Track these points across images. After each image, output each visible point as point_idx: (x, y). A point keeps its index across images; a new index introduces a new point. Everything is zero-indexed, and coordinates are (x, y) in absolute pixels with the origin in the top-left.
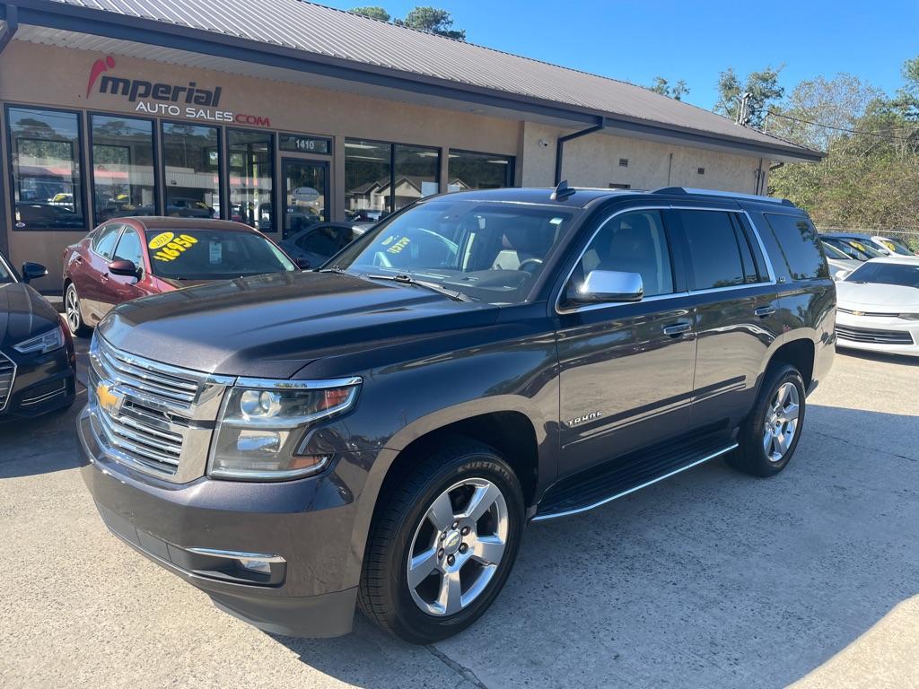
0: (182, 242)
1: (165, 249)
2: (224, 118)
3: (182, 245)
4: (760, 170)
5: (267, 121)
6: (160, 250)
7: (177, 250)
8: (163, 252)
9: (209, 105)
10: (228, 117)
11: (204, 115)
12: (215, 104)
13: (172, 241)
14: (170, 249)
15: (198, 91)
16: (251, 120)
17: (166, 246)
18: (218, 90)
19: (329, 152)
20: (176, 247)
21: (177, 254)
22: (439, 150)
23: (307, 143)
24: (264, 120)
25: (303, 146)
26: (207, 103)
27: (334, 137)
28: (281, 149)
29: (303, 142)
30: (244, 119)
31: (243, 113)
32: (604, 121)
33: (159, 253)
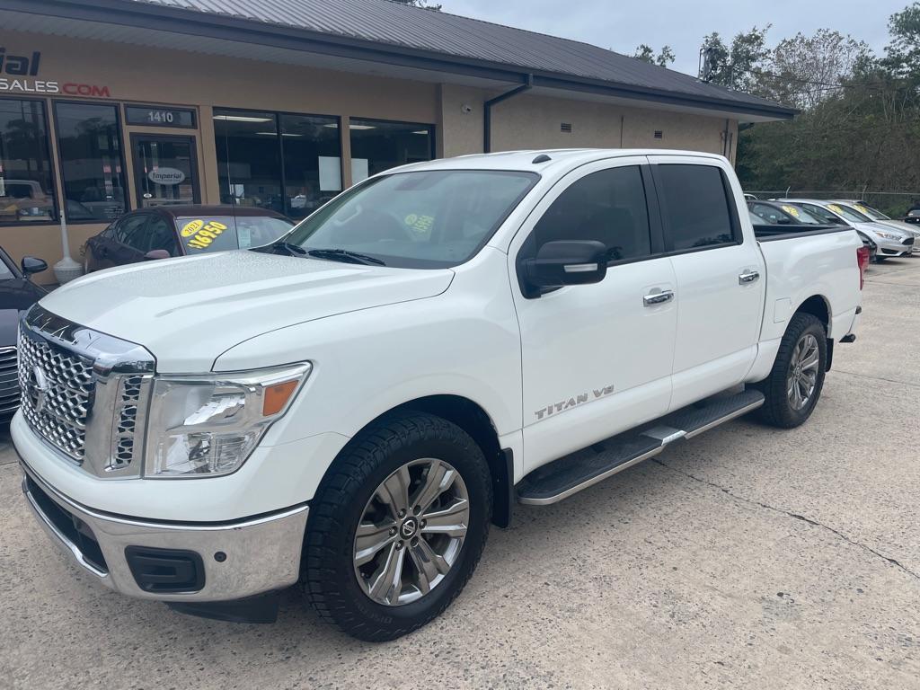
0: (212, 229)
1: (197, 237)
2: (46, 88)
3: (213, 232)
4: (726, 132)
5: (105, 90)
6: (193, 238)
7: (209, 237)
8: (196, 239)
9: (25, 74)
10: (53, 88)
11: (19, 86)
12: (34, 73)
13: (203, 229)
14: (202, 236)
15: (10, 58)
16: (85, 90)
17: (197, 234)
18: (37, 56)
19: (194, 125)
20: (207, 234)
21: (209, 241)
22: (338, 119)
23: (164, 115)
24: (100, 89)
25: (159, 119)
26: (23, 72)
27: (198, 106)
28: (128, 123)
29: (158, 113)
30: (74, 89)
31: (73, 82)
32: (531, 79)
33: (192, 241)
